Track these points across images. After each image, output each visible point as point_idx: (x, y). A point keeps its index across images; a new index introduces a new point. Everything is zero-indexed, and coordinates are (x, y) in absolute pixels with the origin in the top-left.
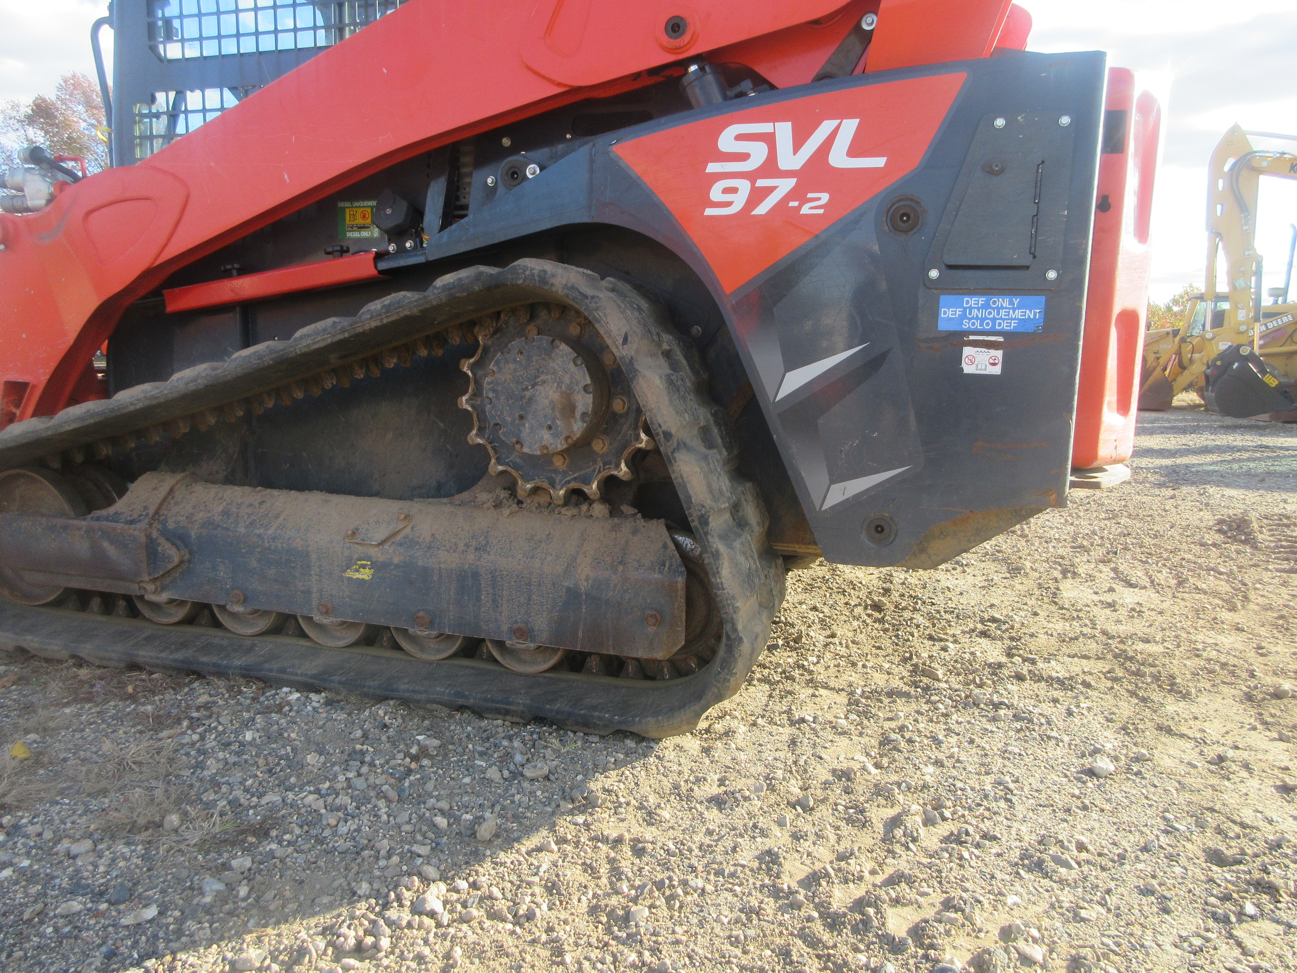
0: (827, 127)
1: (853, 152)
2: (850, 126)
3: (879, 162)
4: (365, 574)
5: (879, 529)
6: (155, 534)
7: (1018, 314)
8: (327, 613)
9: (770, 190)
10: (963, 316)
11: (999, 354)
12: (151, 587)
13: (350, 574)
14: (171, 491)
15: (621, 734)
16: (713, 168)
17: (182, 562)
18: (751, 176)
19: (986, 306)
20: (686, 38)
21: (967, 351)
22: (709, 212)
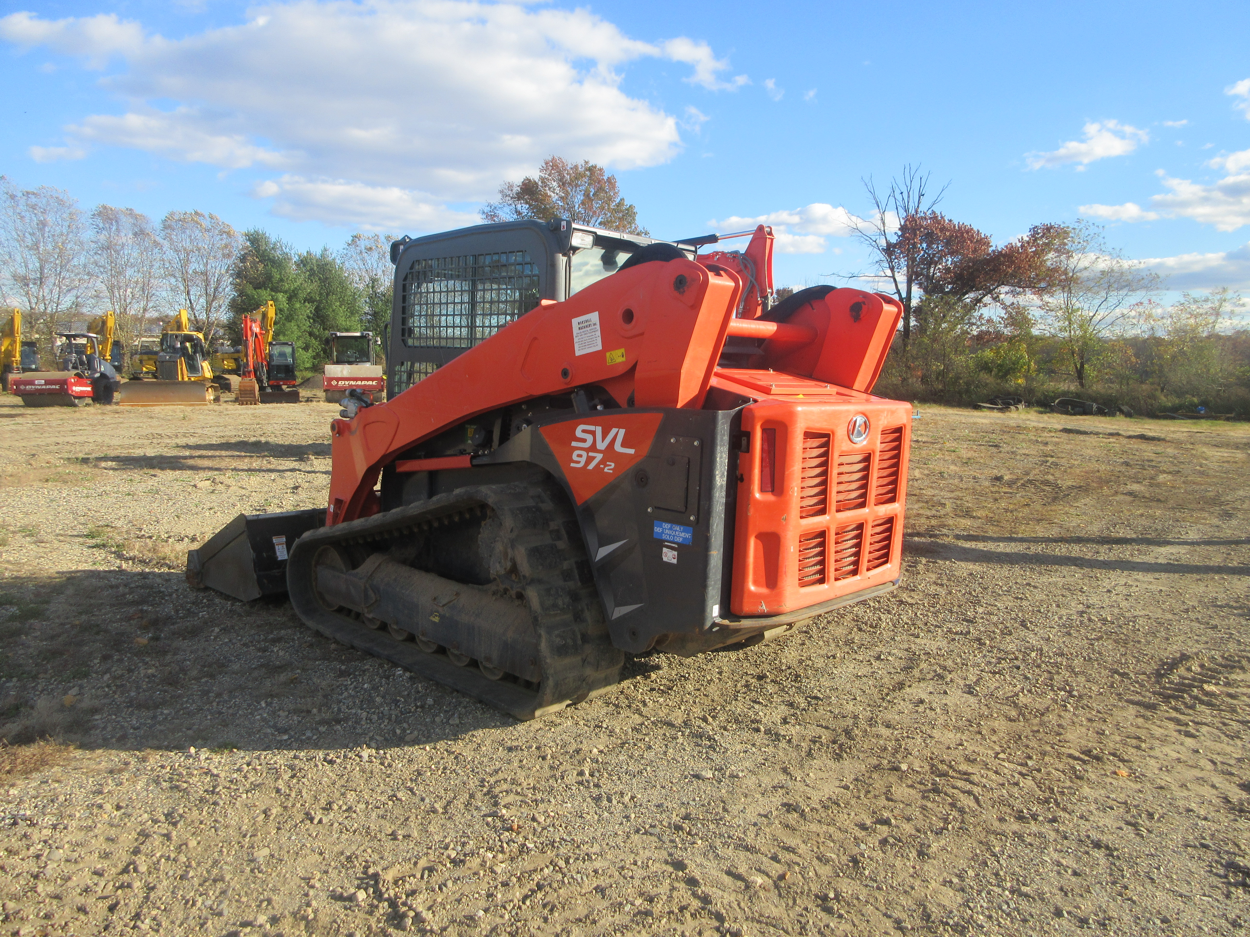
0: (614, 431)
1: (623, 445)
2: (622, 432)
3: (631, 451)
4: (437, 620)
5: (634, 634)
6: (368, 586)
7: (683, 535)
8: (423, 635)
9: (594, 458)
10: (663, 532)
11: (676, 553)
12: (366, 610)
13: (431, 618)
14: (380, 565)
15: (509, 715)
16: (574, 444)
17: (376, 601)
18: (587, 450)
19: (671, 529)
20: (569, 379)
21: (665, 550)
22: (572, 465)
